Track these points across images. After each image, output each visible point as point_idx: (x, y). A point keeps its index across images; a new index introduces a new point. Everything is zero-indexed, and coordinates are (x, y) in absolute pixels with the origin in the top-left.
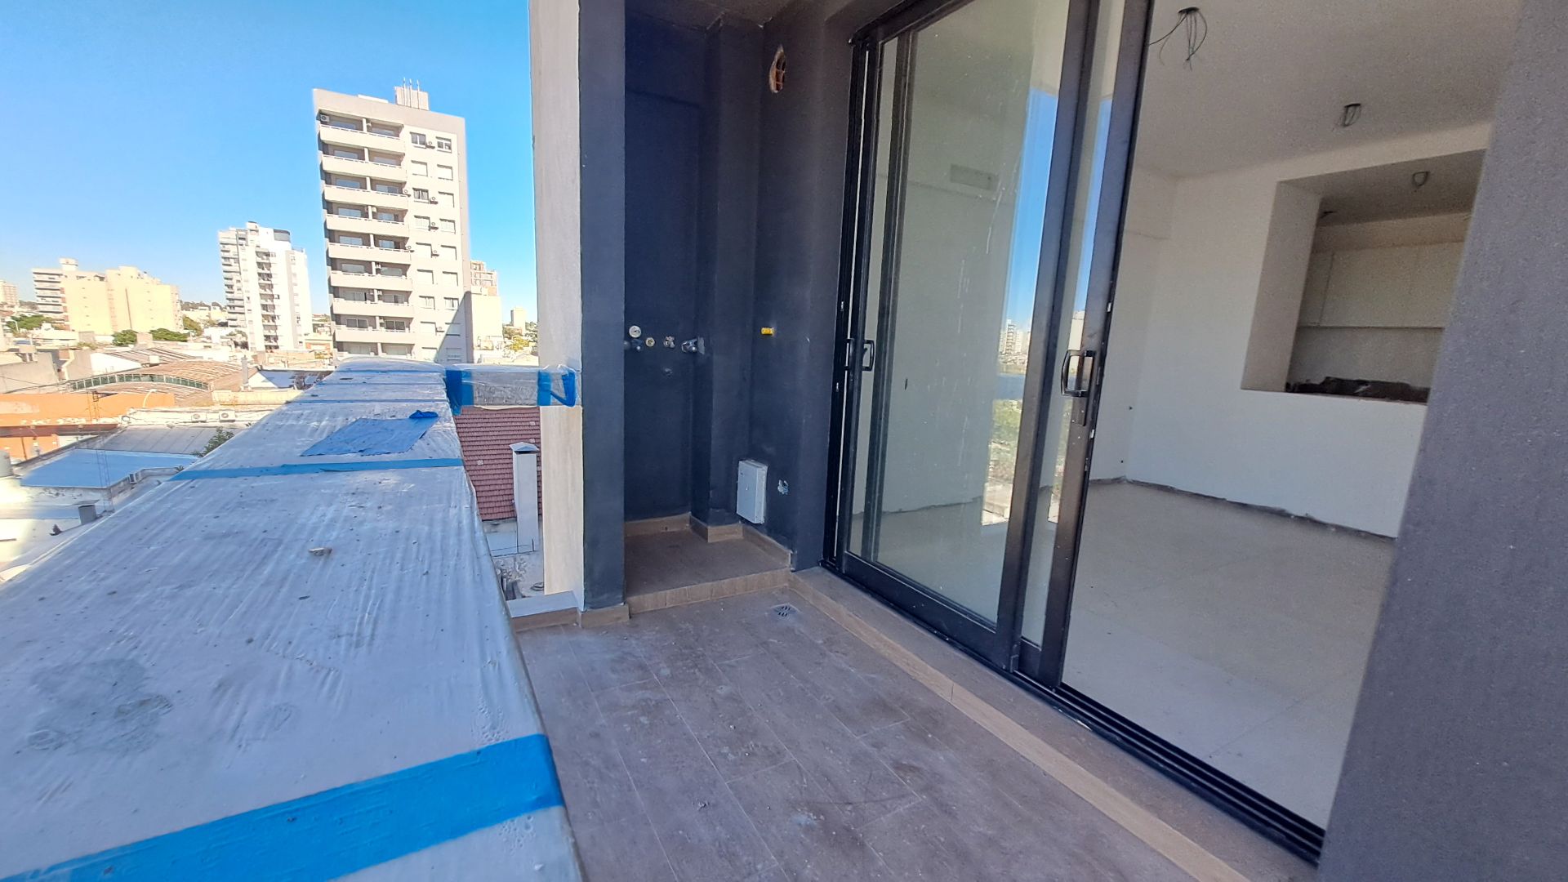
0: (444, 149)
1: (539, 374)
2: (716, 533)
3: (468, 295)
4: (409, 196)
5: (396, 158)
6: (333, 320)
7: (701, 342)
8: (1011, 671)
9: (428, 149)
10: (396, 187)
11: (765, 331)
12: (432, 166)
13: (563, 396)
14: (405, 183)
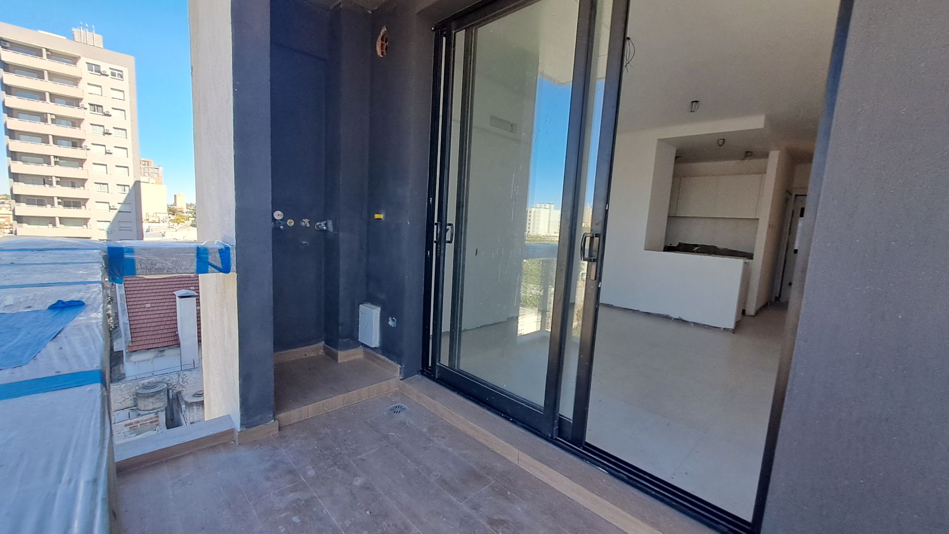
0: (117, 78)
1: (198, 248)
2: (344, 356)
3: (137, 184)
4: (85, 109)
5: (75, 81)
6: (12, 199)
7: (330, 223)
8: (554, 438)
9: (102, 76)
10: (75, 102)
11: (377, 216)
12: (106, 89)
13: (220, 265)
14: (82, 99)
